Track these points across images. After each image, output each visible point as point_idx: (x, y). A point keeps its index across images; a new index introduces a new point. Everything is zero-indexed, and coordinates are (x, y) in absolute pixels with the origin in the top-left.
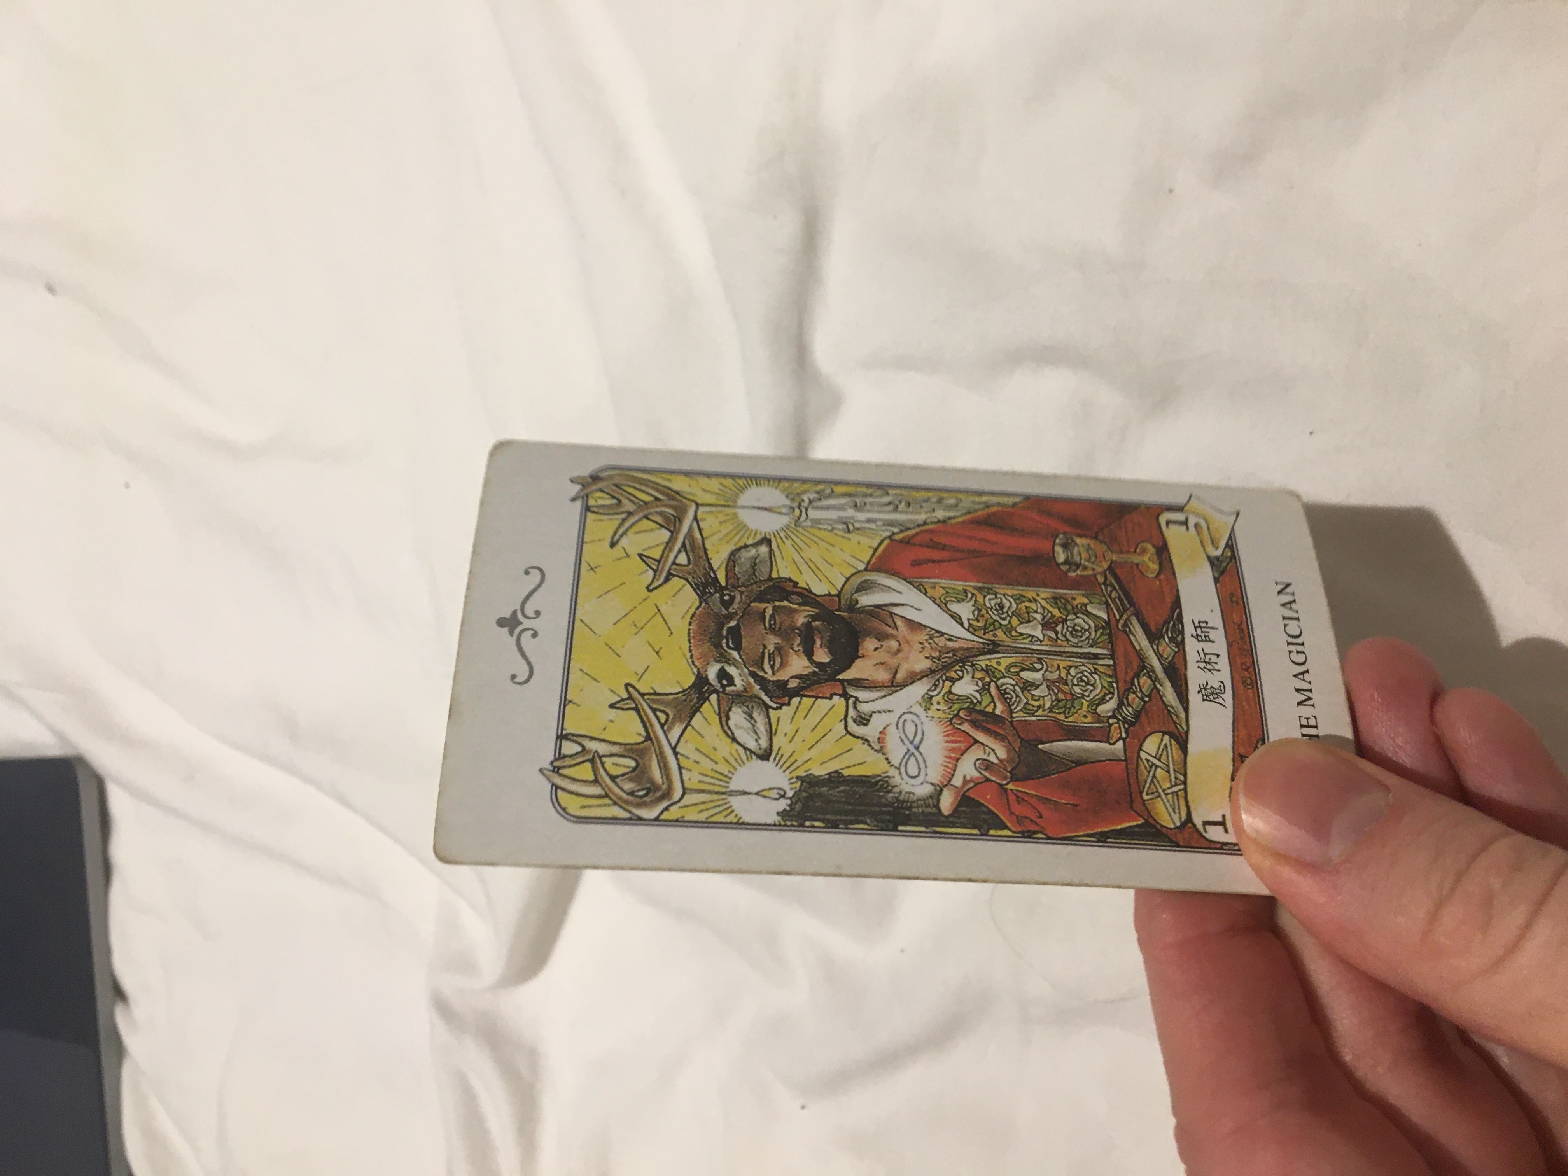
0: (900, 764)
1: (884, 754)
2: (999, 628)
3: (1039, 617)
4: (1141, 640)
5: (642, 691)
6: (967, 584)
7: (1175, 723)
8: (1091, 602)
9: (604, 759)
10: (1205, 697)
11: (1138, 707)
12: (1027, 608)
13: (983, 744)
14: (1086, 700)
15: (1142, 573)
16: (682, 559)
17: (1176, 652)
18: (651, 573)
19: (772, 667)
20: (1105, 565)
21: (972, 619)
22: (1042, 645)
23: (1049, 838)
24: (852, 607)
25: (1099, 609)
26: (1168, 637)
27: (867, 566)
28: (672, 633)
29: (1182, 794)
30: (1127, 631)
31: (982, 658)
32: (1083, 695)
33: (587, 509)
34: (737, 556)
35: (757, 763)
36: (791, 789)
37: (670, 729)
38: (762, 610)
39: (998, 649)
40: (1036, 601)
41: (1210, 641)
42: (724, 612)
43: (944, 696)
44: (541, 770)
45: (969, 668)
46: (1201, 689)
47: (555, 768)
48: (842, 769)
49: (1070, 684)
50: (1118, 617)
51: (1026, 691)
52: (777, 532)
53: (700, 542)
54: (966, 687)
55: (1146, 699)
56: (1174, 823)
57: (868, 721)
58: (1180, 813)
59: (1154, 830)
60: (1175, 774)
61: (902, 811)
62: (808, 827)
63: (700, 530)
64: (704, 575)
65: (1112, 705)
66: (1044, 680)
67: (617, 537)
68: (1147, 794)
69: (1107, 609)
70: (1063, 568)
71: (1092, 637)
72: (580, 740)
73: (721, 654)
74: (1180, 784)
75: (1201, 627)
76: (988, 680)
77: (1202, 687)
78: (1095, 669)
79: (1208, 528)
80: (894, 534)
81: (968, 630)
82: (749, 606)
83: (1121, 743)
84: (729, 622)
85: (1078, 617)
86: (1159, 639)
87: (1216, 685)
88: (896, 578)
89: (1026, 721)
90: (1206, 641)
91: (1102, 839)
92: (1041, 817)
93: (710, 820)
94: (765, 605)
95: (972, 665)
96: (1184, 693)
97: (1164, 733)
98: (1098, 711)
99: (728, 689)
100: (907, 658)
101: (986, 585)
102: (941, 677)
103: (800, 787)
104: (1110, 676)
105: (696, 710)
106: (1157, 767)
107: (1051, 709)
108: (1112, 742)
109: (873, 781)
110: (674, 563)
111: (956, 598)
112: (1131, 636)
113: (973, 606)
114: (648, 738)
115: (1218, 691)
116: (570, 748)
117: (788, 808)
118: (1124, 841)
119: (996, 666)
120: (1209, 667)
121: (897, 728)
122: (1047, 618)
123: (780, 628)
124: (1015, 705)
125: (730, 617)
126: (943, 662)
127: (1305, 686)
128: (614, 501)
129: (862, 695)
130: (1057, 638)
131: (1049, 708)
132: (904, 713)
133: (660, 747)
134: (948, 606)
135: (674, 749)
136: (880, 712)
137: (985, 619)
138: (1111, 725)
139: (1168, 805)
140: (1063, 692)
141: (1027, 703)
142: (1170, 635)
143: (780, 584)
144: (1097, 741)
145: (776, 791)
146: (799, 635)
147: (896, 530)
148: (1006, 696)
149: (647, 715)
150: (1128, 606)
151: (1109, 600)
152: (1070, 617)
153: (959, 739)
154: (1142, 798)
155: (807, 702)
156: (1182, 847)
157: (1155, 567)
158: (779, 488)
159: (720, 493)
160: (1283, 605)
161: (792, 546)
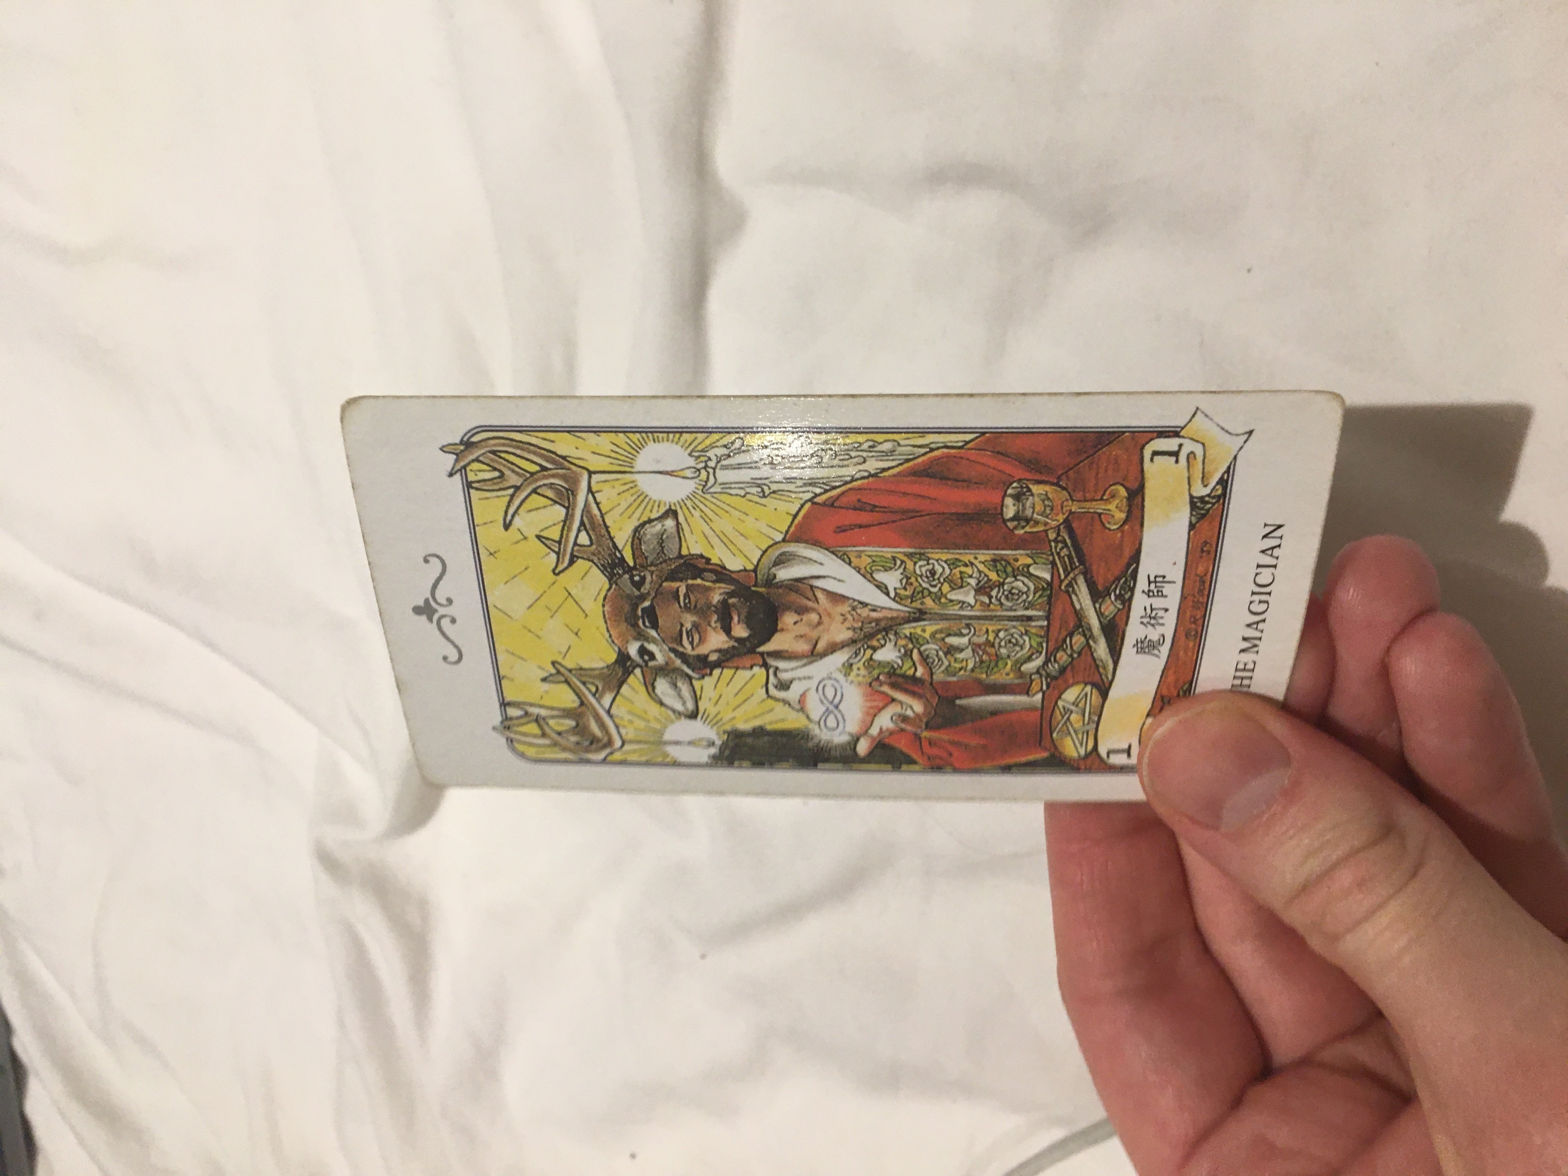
3: (973, 582)
6: (898, 550)
8: (1035, 563)
12: (961, 573)
15: (1103, 525)
16: (584, 539)
17: (1119, 610)
18: (554, 556)
19: (692, 643)
20: (1061, 518)
21: (899, 589)
22: (974, 611)
24: (770, 581)
25: (1043, 570)
26: (1115, 593)
27: (785, 536)
28: (587, 615)
31: (906, 626)
33: (469, 485)
34: (642, 533)
36: (719, 739)
37: (601, 696)
38: (675, 590)
40: (972, 564)
42: (637, 593)
43: (864, 664)
45: (892, 637)
49: (996, 645)
50: (1063, 577)
52: (683, 500)
53: (600, 519)
54: (888, 654)
62: (737, 765)
63: (597, 504)
64: (610, 555)
65: (1038, 662)
66: (970, 643)
67: (509, 517)
69: (1053, 568)
75: (1156, 582)
76: (910, 646)
77: (1139, 640)
80: (816, 495)
81: (894, 600)
82: (661, 585)
85: (1017, 580)
86: (1105, 596)
88: (819, 548)
91: (1007, 769)
92: (951, 754)
95: (896, 634)
96: (1118, 648)
99: (651, 664)
100: (828, 630)
101: (918, 551)
104: (1041, 637)
107: (973, 670)
109: (794, 733)
110: (575, 544)
111: (883, 566)
113: (902, 574)
114: (582, 704)
116: (513, 712)
117: (718, 753)
120: (1153, 621)
122: (982, 583)
123: (695, 606)
124: (937, 667)
128: (497, 474)
129: (782, 664)
132: (823, 680)
134: (874, 575)
135: (608, 712)
137: (913, 588)
138: (1032, 681)
140: (988, 654)
141: (950, 665)
142: (1118, 592)
143: (691, 562)
145: (706, 741)
146: (715, 612)
147: (818, 491)
150: (1077, 564)
151: (1056, 558)
155: (728, 672)
157: (1121, 516)
158: (681, 443)
159: (613, 455)
160: (1263, 552)
161: (702, 517)
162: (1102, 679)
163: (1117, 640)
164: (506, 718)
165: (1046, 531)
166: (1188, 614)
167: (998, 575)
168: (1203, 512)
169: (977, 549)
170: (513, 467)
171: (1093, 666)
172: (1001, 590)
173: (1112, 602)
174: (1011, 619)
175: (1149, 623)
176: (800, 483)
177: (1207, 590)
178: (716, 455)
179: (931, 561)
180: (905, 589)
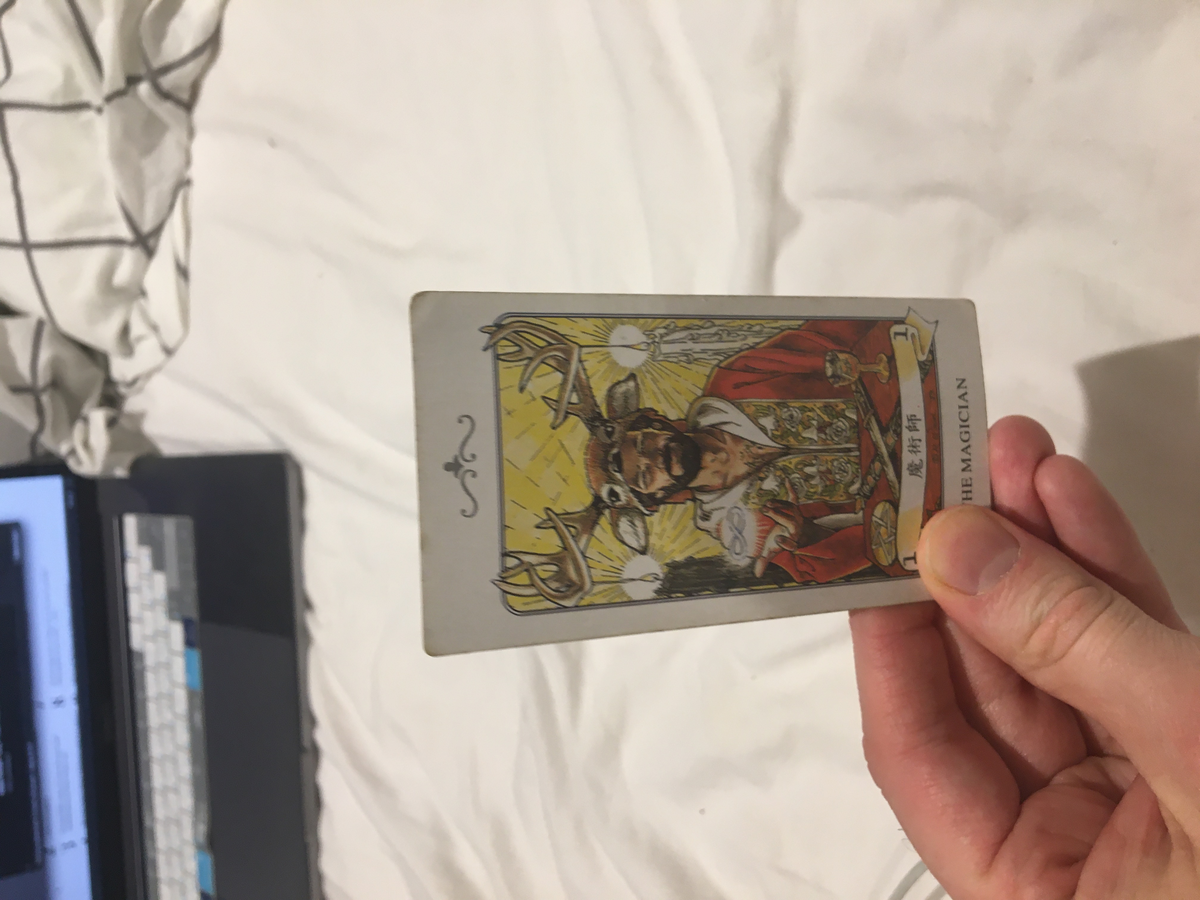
3: (815, 423)
4: (876, 434)
6: (772, 400)
8: (848, 408)
10: (910, 472)
12: (808, 416)
14: (842, 484)
16: (574, 399)
19: (645, 483)
23: (819, 584)
24: (695, 428)
28: (573, 463)
29: (893, 542)
30: (869, 429)
31: (780, 460)
33: (497, 357)
35: (639, 557)
36: (662, 573)
46: (909, 466)
47: (502, 577)
48: (694, 554)
50: (863, 417)
52: (640, 367)
54: (770, 484)
55: (877, 478)
61: (731, 579)
62: (675, 598)
70: (831, 380)
74: (893, 536)
75: (912, 420)
76: (783, 476)
78: (848, 459)
79: (919, 336)
80: (721, 361)
85: (840, 421)
87: (918, 463)
92: (814, 570)
94: (636, 433)
96: (899, 471)
97: (886, 501)
99: (618, 504)
103: (668, 571)
104: (857, 464)
105: (595, 523)
106: (881, 525)
107: (821, 495)
108: (856, 511)
109: (714, 560)
114: (565, 549)
115: (918, 467)
116: (511, 562)
117: (661, 587)
119: (788, 464)
120: (915, 450)
125: (612, 446)
127: (968, 457)
128: (516, 348)
129: (704, 497)
133: (573, 553)
144: (847, 513)
145: (653, 576)
146: (661, 455)
147: (721, 358)
150: (870, 408)
151: (858, 403)
156: (891, 577)
157: (886, 374)
158: (637, 325)
159: (595, 334)
160: (960, 397)
161: (652, 379)
164: (505, 569)
165: (850, 385)
176: (710, 353)
178: (659, 334)
180: (777, 430)
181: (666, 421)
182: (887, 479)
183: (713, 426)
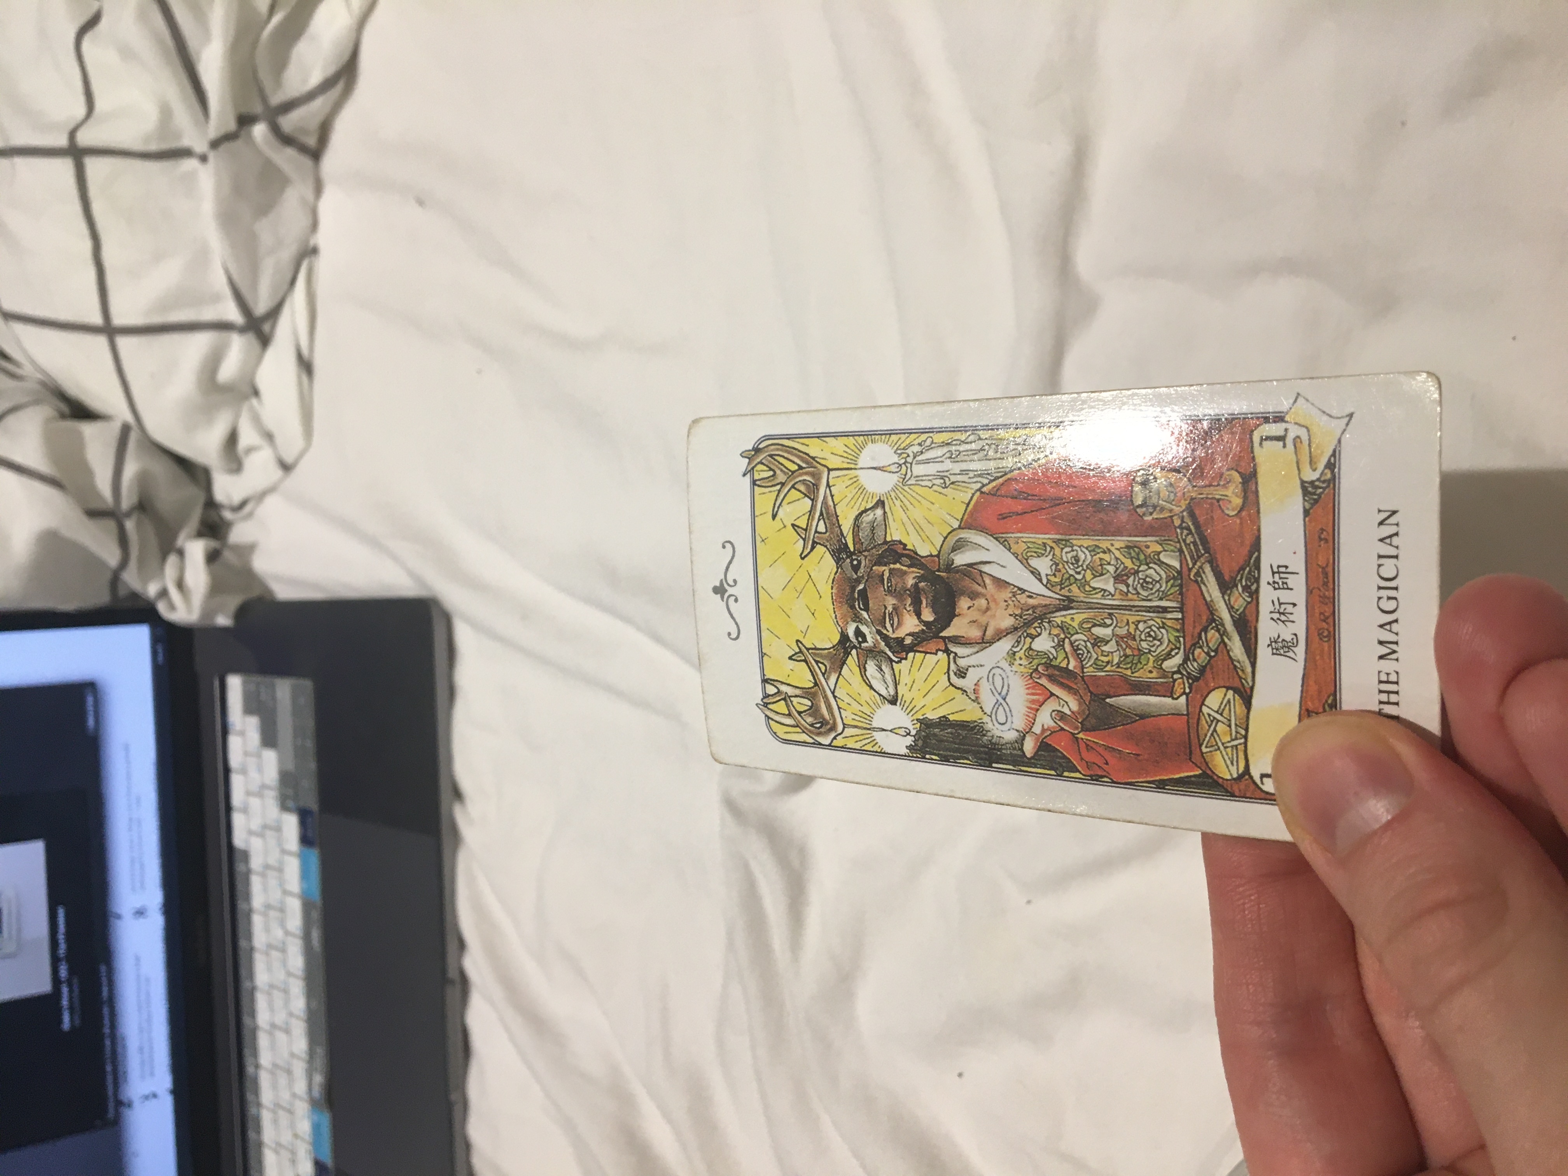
0: (991, 713)
1: (979, 703)
2: (1074, 583)
3: (1111, 569)
4: (1212, 589)
5: (808, 646)
6: (1047, 536)
7: (1240, 678)
8: (1165, 551)
9: (792, 699)
10: (1275, 651)
11: (1202, 662)
12: (1101, 559)
13: (1058, 697)
14: (1152, 655)
15: (1223, 511)
16: (822, 528)
17: (1249, 603)
18: (801, 542)
19: (892, 625)
21: (1050, 575)
22: (1114, 600)
24: (949, 567)
25: (1172, 557)
26: (1241, 584)
27: (961, 523)
28: (821, 597)
29: (1241, 748)
30: (1199, 581)
31: (1058, 614)
32: (1150, 651)
33: (754, 483)
35: (889, 706)
36: (914, 729)
39: (1072, 605)
40: (1109, 551)
41: (1288, 589)
42: (855, 576)
43: (1025, 651)
44: (757, 705)
46: (1271, 642)
47: (765, 703)
48: (949, 714)
49: (1137, 638)
50: (1191, 566)
51: (1096, 648)
52: (889, 492)
54: (1044, 643)
55: (1213, 654)
56: (1231, 775)
57: (966, 674)
58: (1238, 765)
59: (1211, 781)
60: (1236, 728)
61: (995, 751)
62: (929, 759)
63: (832, 496)
64: (838, 541)
65: (1177, 660)
66: (1113, 635)
67: (776, 509)
68: (1206, 747)
69: (1180, 555)
71: (1162, 589)
72: (775, 683)
73: (855, 614)
74: (1241, 739)
75: (1279, 572)
76: (1062, 636)
78: (1163, 622)
81: (1046, 586)
82: (871, 569)
83: (1184, 697)
84: (859, 585)
85: (1150, 568)
86: (1232, 588)
87: (1288, 638)
89: (1095, 676)
90: (1284, 588)
91: (1161, 786)
92: (1107, 764)
93: (863, 748)
94: (884, 568)
95: (1049, 622)
96: (1253, 647)
97: (1228, 688)
98: (1164, 666)
99: (864, 645)
101: (1063, 537)
102: (1022, 634)
103: (920, 727)
104: (1178, 631)
105: (844, 663)
106: (1218, 721)
109: (972, 725)
110: (816, 532)
111: (1035, 552)
112: (1202, 586)
113: (1051, 560)
114: (816, 684)
115: (1290, 644)
116: (771, 690)
117: (913, 744)
118: (1180, 789)
119: (1070, 622)
120: (1283, 618)
121: (988, 681)
122: (1120, 570)
123: (895, 590)
125: (858, 581)
126: (1025, 619)
127: (1393, 638)
128: (771, 473)
129: (960, 650)
130: (1128, 591)
131: (1117, 663)
132: (993, 668)
133: (825, 692)
134: (1029, 561)
135: (833, 693)
136: (974, 666)
138: (1175, 680)
139: (1226, 757)
140: (1131, 647)
141: (1097, 659)
142: (1244, 583)
144: (1160, 696)
145: (904, 730)
146: (909, 596)
147: (986, 481)
148: (1079, 652)
149: (813, 666)
150: (1203, 552)
151: (1183, 544)
152: (1143, 568)
153: (1038, 692)
154: (1201, 750)
156: (1237, 797)
157: (1238, 501)
158: (889, 443)
159: (845, 455)
160: (1381, 540)
161: (901, 506)
162: (1243, 684)
163: (1251, 639)
164: (766, 696)
165: (1171, 517)
166: (1317, 611)
167: (1133, 562)
168: (1316, 497)
169: (1113, 535)
170: (782, 467)
171: (1231, 666)
172: (1137, 579)
173: (1239, 593)
174: (1149, 609)
175: (1278, 619)
176: (971, 474)
177: (1331, 581)
178: (913, 452)
179: (1075, 548)
180: (1054, 575)
181: (916, 556)
182: (1230, 657)
183: (971, 565)
